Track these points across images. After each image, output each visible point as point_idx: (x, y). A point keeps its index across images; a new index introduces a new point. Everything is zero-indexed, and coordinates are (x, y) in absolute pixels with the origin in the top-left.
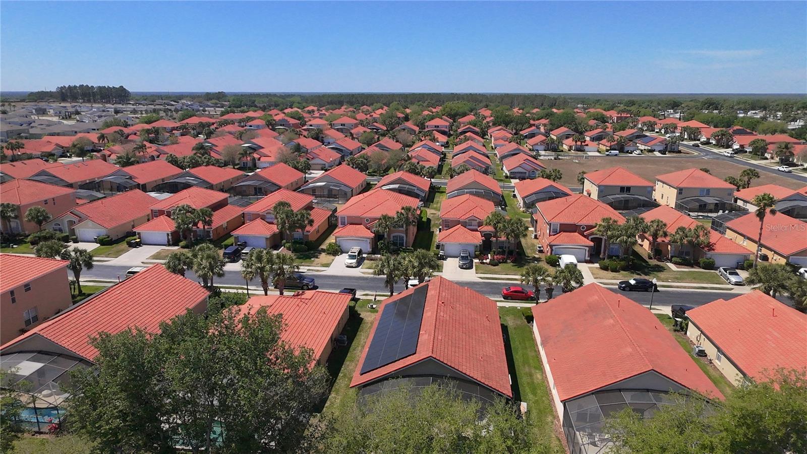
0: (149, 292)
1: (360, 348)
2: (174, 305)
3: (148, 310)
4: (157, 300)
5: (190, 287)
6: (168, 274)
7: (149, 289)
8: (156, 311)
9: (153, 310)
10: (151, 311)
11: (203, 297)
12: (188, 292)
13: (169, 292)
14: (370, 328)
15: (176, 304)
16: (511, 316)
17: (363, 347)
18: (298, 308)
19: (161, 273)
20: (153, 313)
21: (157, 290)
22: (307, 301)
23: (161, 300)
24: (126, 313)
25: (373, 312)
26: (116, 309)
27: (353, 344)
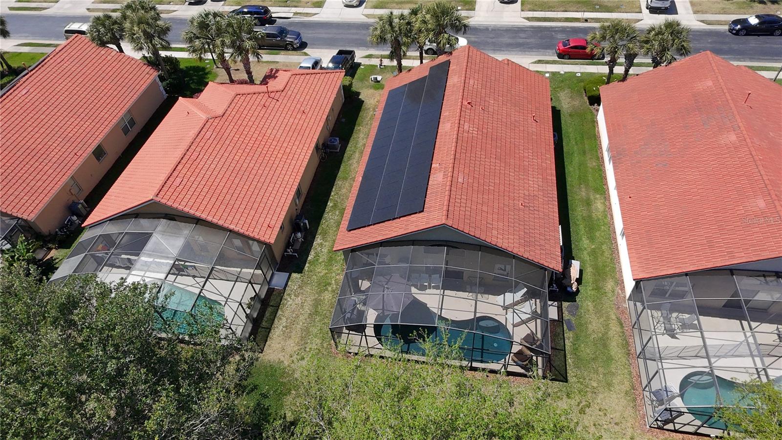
0: (70, 84)
1: (357, 155)
2: (108, 101)
3: (70, 115)
4: (83, 96)
5: (129, 66)
6: (94, 49)
7: (69, 79)
8: (83, 115)
9: (78, 114)
10: (76, 116)
11: (149, 81)
12: (126, 75)
13: (99, 80)
14: (372, 118)
15: (111, 98)
16: (566, 92)
17: (361, 153)
18: (264, 110)
19: (83, 49)
20: (79, 120)
21: (81, 79)
22: (278, 94)
23: (89, 96)
24: (40, 126)
25: (378, 89)
26: (24, 121)
27: (348, 149)
